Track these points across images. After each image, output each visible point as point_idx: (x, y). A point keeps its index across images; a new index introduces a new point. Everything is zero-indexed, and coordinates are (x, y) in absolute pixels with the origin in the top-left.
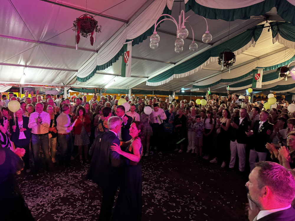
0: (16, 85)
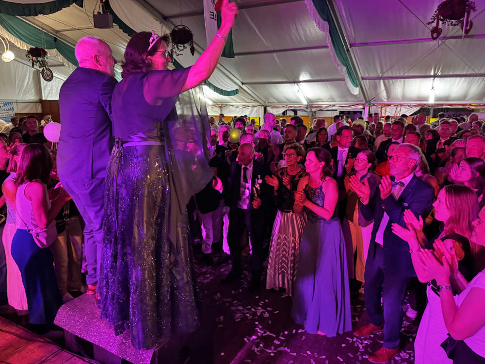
0: (425, 106)
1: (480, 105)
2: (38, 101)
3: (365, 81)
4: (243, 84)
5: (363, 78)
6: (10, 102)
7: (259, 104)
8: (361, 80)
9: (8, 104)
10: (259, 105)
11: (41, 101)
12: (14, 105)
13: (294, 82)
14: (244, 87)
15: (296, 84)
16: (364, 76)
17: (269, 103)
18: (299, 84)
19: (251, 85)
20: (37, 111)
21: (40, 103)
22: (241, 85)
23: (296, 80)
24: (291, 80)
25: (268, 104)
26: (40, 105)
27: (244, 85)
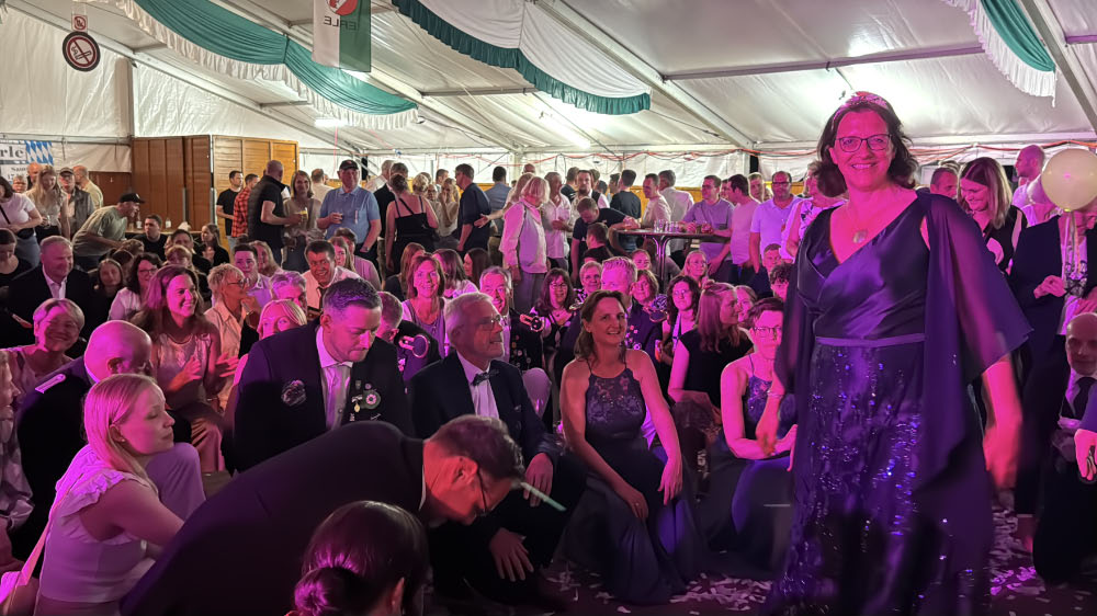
2: (120, 141)
3: (1079, 47)
4: (664, 78)
5: (1069, 39)
6: (45, 143)
7: (733, 147)
8: (1062, 45)
9: (39, 147)
10: (733, 151)
11: (131, 142)
12: (56, 150)
13: (828, 65)
14: (669, 87)
15: (833, 70)
16: (1074, 30)
17: (766, 142)
18: (842, 69)
19: (692, 81)
20: (118, 167)
21: (128, 145)
22: (659, 82)
23: (833, 57)
24: (816, 57)
25: (761, 147)
26: (128, 153)
27: (669, 82)
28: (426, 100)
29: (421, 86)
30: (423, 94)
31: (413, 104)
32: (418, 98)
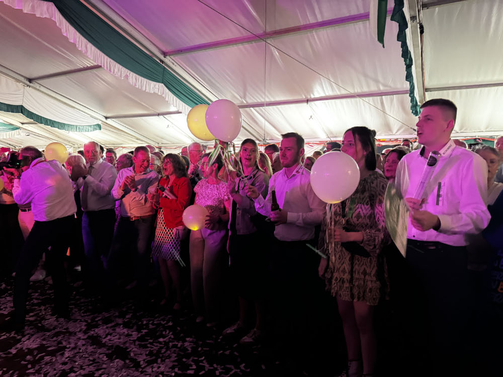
1: (390, 140)
4: (106, 118)
13: (159, 115)
18: (166, 116)
22: (104, 120)
27: (108, 120)
28: (24, 126)
29: (22, 121)
30: (23, 124)
31: (18, 128)
32: (20, 125)
